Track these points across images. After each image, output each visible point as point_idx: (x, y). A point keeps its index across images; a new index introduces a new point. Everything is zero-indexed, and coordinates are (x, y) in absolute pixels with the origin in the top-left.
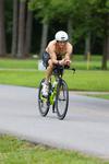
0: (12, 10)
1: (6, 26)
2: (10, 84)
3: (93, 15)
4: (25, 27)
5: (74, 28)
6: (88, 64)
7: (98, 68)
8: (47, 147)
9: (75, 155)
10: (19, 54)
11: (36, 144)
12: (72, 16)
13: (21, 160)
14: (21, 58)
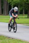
0: (3, 3)
1: (2, 7)
2: (3, 22)
3: (25, 4)
4: (7, 7)
5: (20, 7)
6: (24, 17)
7: (26, 18)
8: (13, 38)
9: (20, 41)
10: (5, 14)
11: (10, 38)
12: (19, 4)
13: (6, 42)
14: (6, 15)
